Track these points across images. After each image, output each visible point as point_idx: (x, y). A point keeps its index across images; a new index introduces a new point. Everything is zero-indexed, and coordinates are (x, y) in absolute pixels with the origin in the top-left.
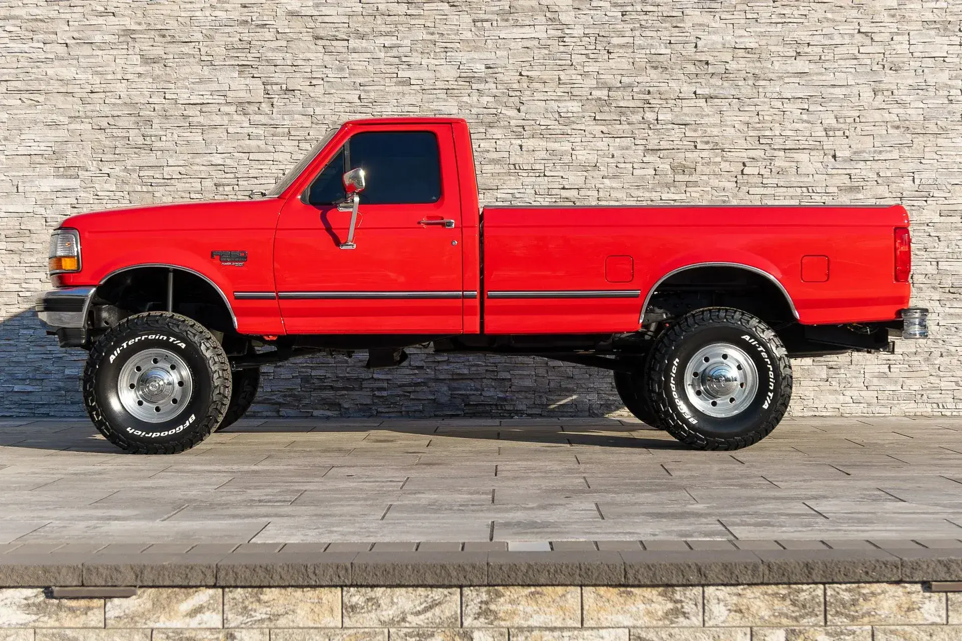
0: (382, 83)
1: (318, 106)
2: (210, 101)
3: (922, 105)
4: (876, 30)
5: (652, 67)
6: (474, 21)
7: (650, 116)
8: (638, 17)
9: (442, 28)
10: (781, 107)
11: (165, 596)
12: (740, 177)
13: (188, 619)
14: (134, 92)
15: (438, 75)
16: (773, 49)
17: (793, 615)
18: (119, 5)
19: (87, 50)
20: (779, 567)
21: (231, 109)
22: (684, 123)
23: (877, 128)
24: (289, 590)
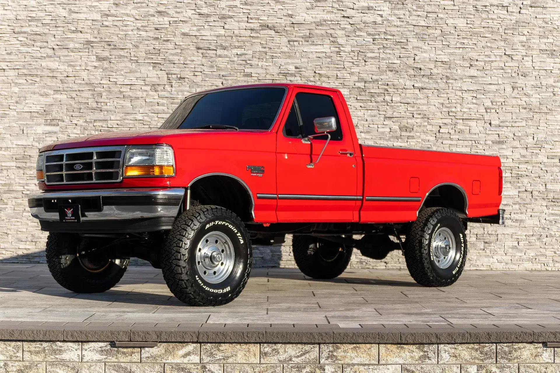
0: (236, 75)
1: (198, 87)
2: (136, 83)
3: (539, 96)
4: (514, 53)
5: (390, 70)
6: (289, 41)
7: (388, 98)
8: (382, 42)
9: (271, 45)
10: (461, 95)
11: (171, 347)
12: (438, 134)
13: (182, 359)
14: (92, 77)
15: (268, 71)
16: (458, 62)
17: (481, 358)
18: (84, 27)
19: (65, 52)
20: (475, 335)
21: (148, 88)
22: (407, 102)
23: (513, 108)
24: (234, 344)
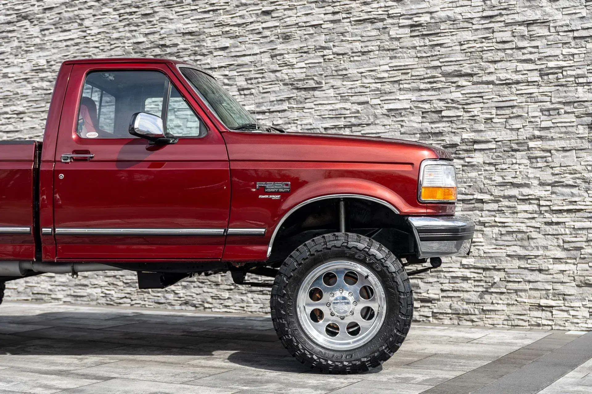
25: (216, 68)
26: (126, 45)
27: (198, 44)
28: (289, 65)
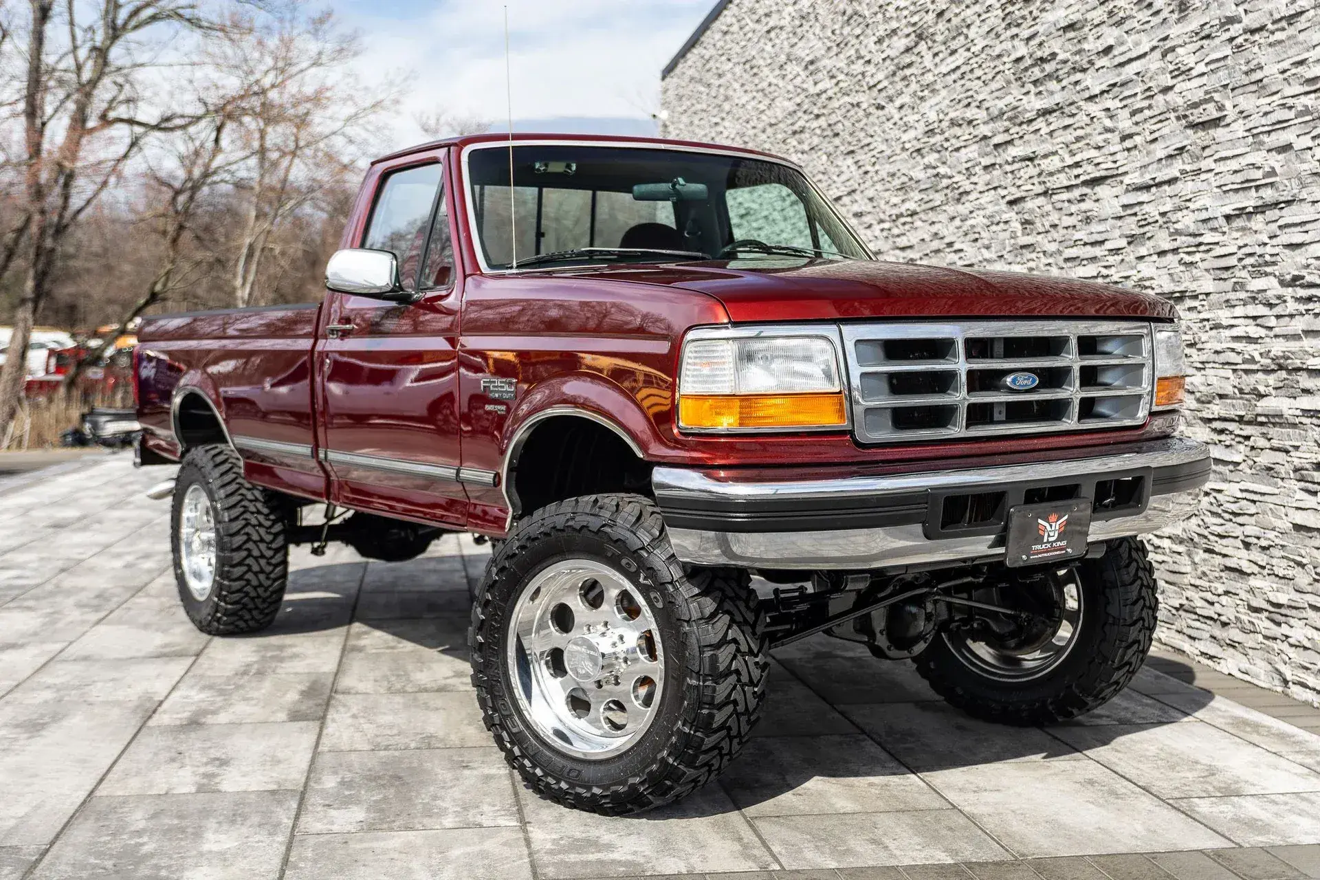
25: (1096, 96)
26: (1008, 66)
27: (1079, 47)
28: (1183, 72)
